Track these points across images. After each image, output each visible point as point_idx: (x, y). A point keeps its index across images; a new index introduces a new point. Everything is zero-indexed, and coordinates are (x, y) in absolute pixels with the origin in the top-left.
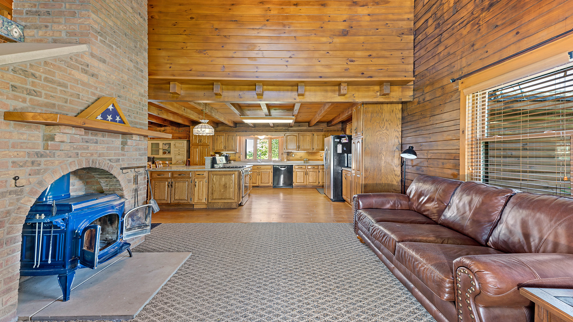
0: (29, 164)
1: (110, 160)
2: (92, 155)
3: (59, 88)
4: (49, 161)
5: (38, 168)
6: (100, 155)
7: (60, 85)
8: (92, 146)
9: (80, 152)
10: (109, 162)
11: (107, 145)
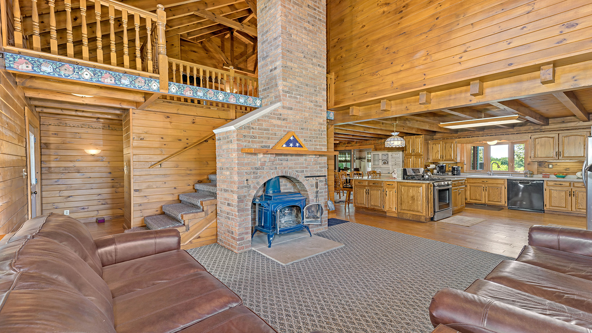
0: (252, 173)
1: (297, 171)
2: (285, 168)
3: (265, 132)
4: (261, 172)
5: (256, 175)
6: (290, 168)
7: (265, 130)
8: (284, 163)
9: (277, 166)
10: (296, 172)
11: (295, 162)
